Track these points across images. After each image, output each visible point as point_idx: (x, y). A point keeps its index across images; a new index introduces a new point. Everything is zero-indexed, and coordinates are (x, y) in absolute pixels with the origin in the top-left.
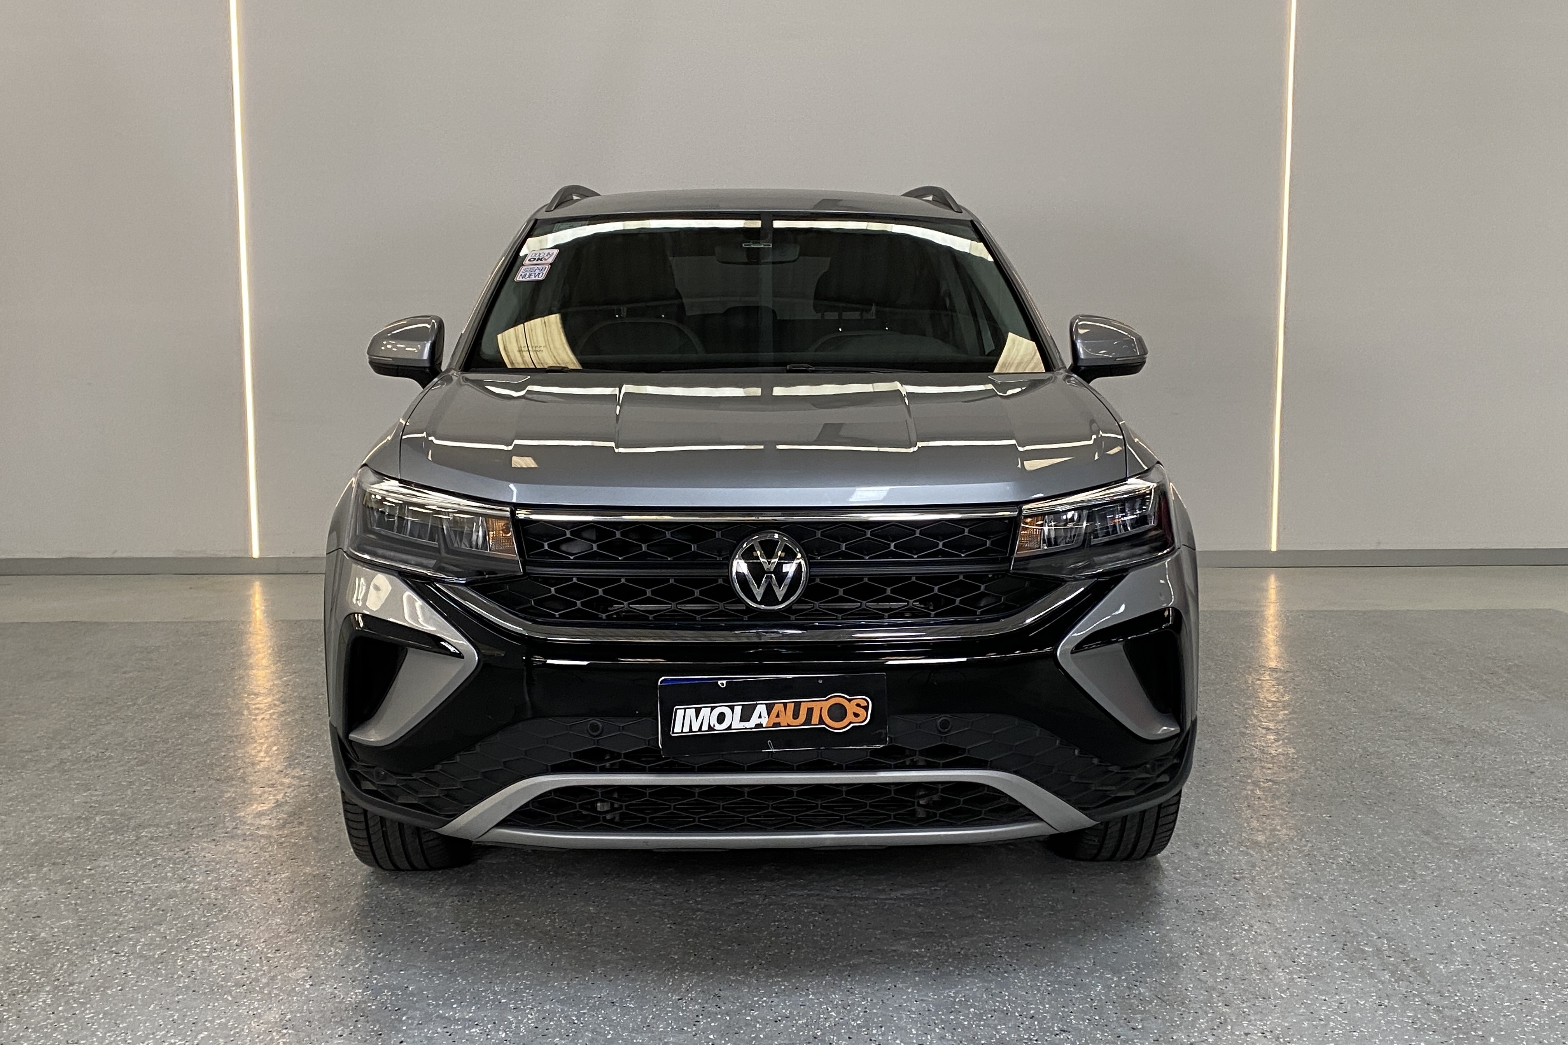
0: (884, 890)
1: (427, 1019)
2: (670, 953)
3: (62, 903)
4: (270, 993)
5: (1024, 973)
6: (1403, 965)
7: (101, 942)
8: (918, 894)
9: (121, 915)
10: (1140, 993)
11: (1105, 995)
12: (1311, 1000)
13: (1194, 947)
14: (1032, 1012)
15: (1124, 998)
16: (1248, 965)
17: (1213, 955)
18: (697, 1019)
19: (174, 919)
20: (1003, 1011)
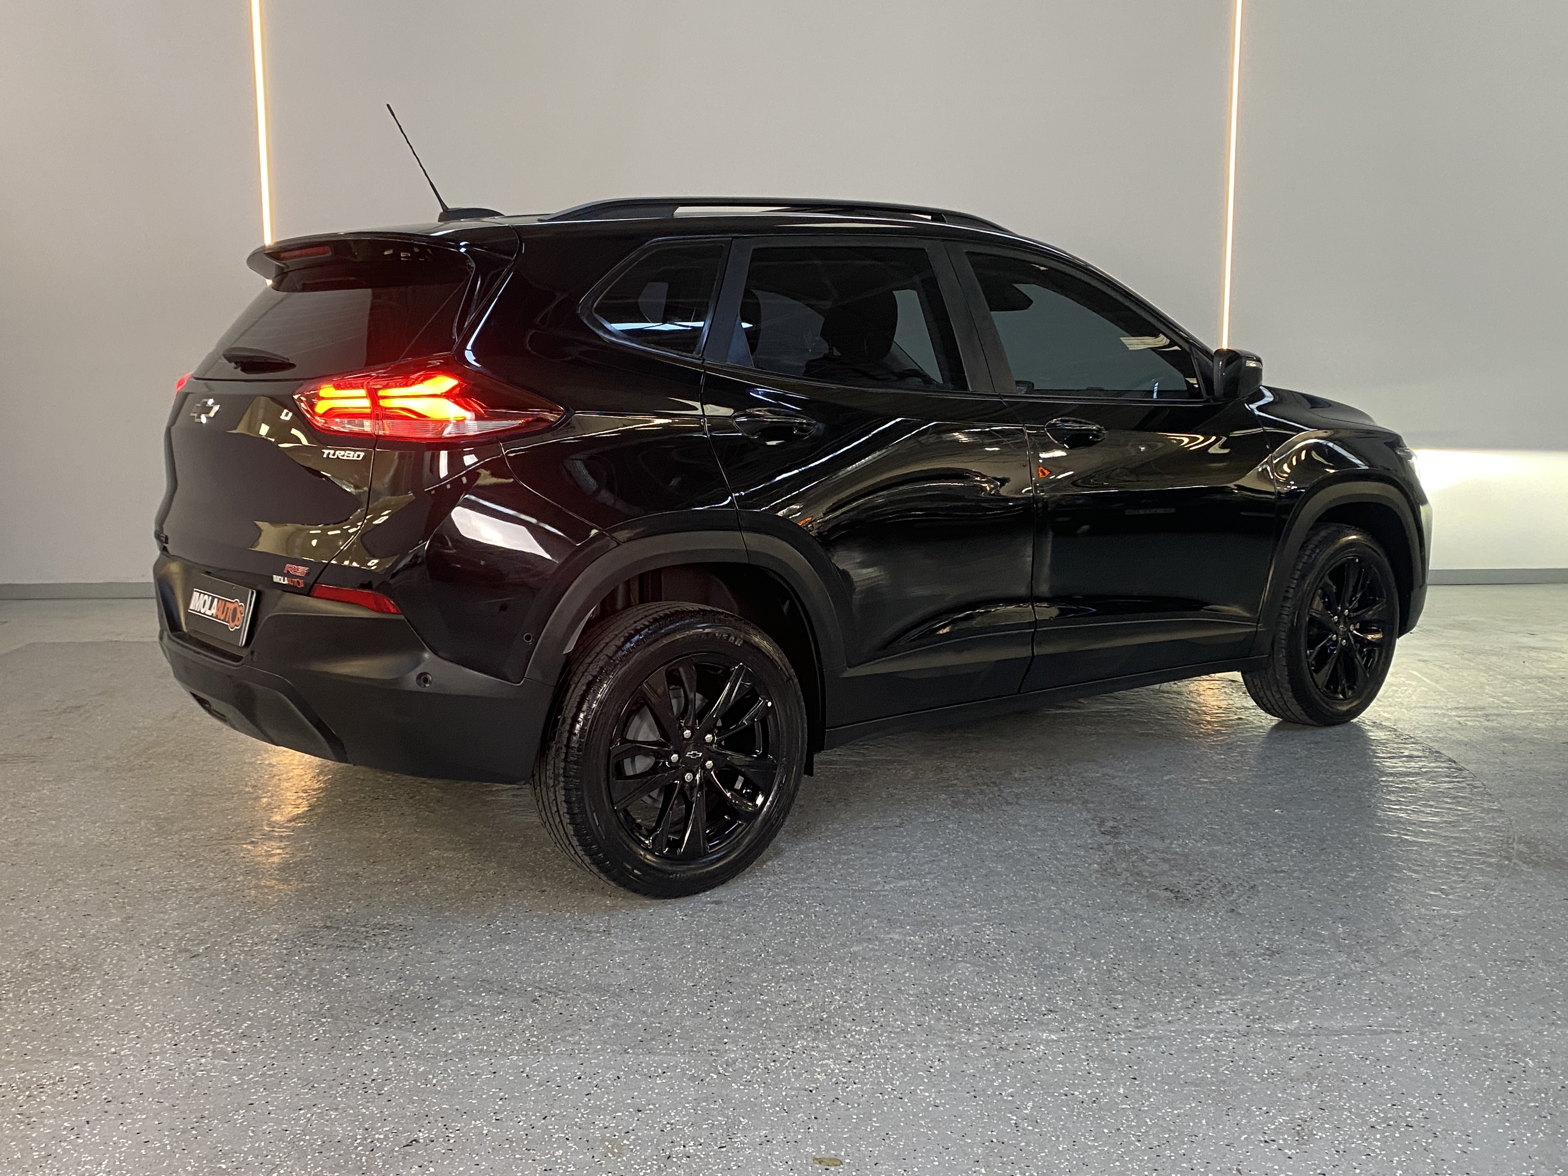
0: (878, 883)
1: (459, 1007)
2: (683, 943)
3: (111, 901)
4: (309, 984)
5: (1012, 958)
6: (1359, 948)
7: (149, 937)
8: (910, 886)
9: (165, 913)
10: (1119, 975)
11: (1088, 977)
12: (1275, 979)
13: (1165, 932)
14: (1021, 994)
15: (1104, 980)
16: (1216, 948)
17: (1183, 940)
18: (711, 1004)
19: (217, 916)
20: (993, 994)
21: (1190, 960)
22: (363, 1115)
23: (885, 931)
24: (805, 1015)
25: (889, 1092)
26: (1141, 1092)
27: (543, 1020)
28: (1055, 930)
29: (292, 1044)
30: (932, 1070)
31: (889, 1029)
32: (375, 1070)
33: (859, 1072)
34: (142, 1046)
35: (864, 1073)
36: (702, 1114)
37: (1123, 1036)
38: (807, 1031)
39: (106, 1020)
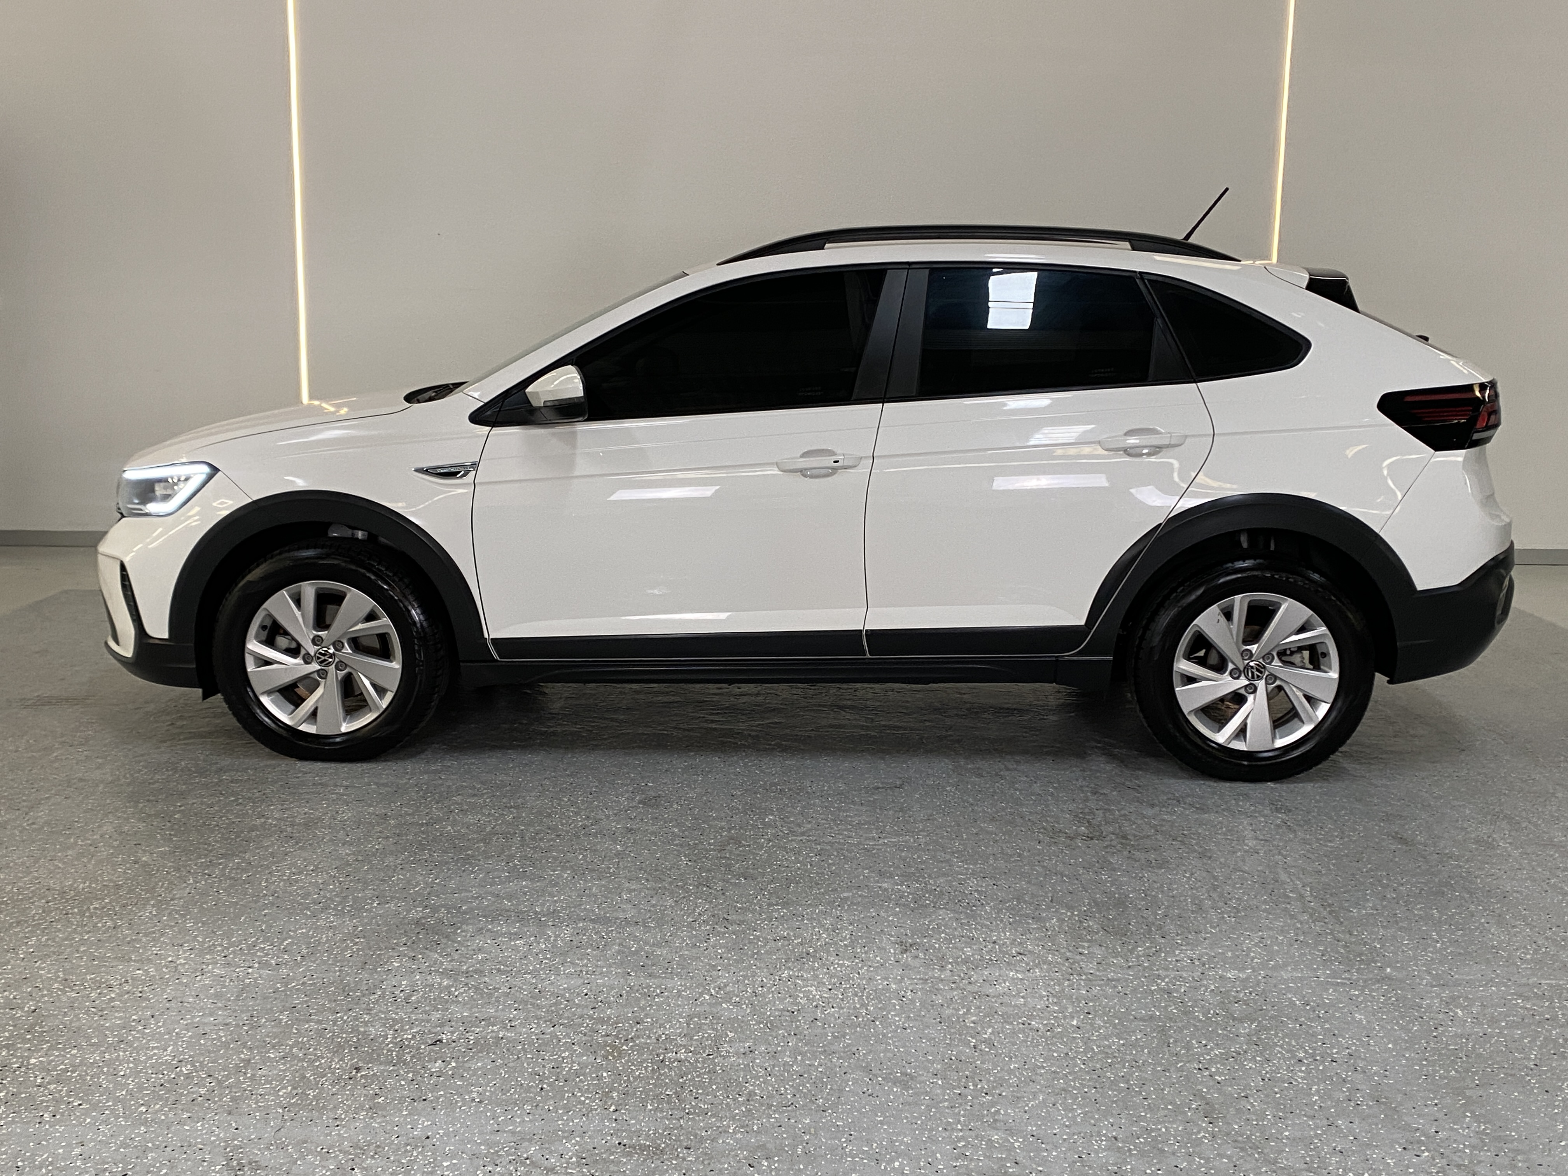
0: (873, 838)
1: (478, 932)
3: (158, 833)
4: (343, 909)
5: (991, 907)
6: (1321, 909)
7: (196, 865)
8: (903, 842)
9: (209, 844)
10: (1089, 926)
11: (1060, 926)
12: (1236, 934)
13: (1140, 890)
15: (1075, 929)
16: (1186, 905)
17: (1156, 896)
18: (708, 937)
19: (256, 848)
20: (969, 937)
21: (1159, 915)
22: (394, 1019)
23: (874, 880)
24: (794, 950)
25: (863, 1017)
26: (1091, 1025)
27: (554, 946)
28: (1034, 885)
29: (328, 960)
30: (904, 999)
31: (870, 964)
32: (403, 983)
33: (838, 998)
34: (195, 956)
35: (842, 1000)
36: (695, 1028)
37: (1084, 977)
38: (793, 962)
39: (162, 935)
